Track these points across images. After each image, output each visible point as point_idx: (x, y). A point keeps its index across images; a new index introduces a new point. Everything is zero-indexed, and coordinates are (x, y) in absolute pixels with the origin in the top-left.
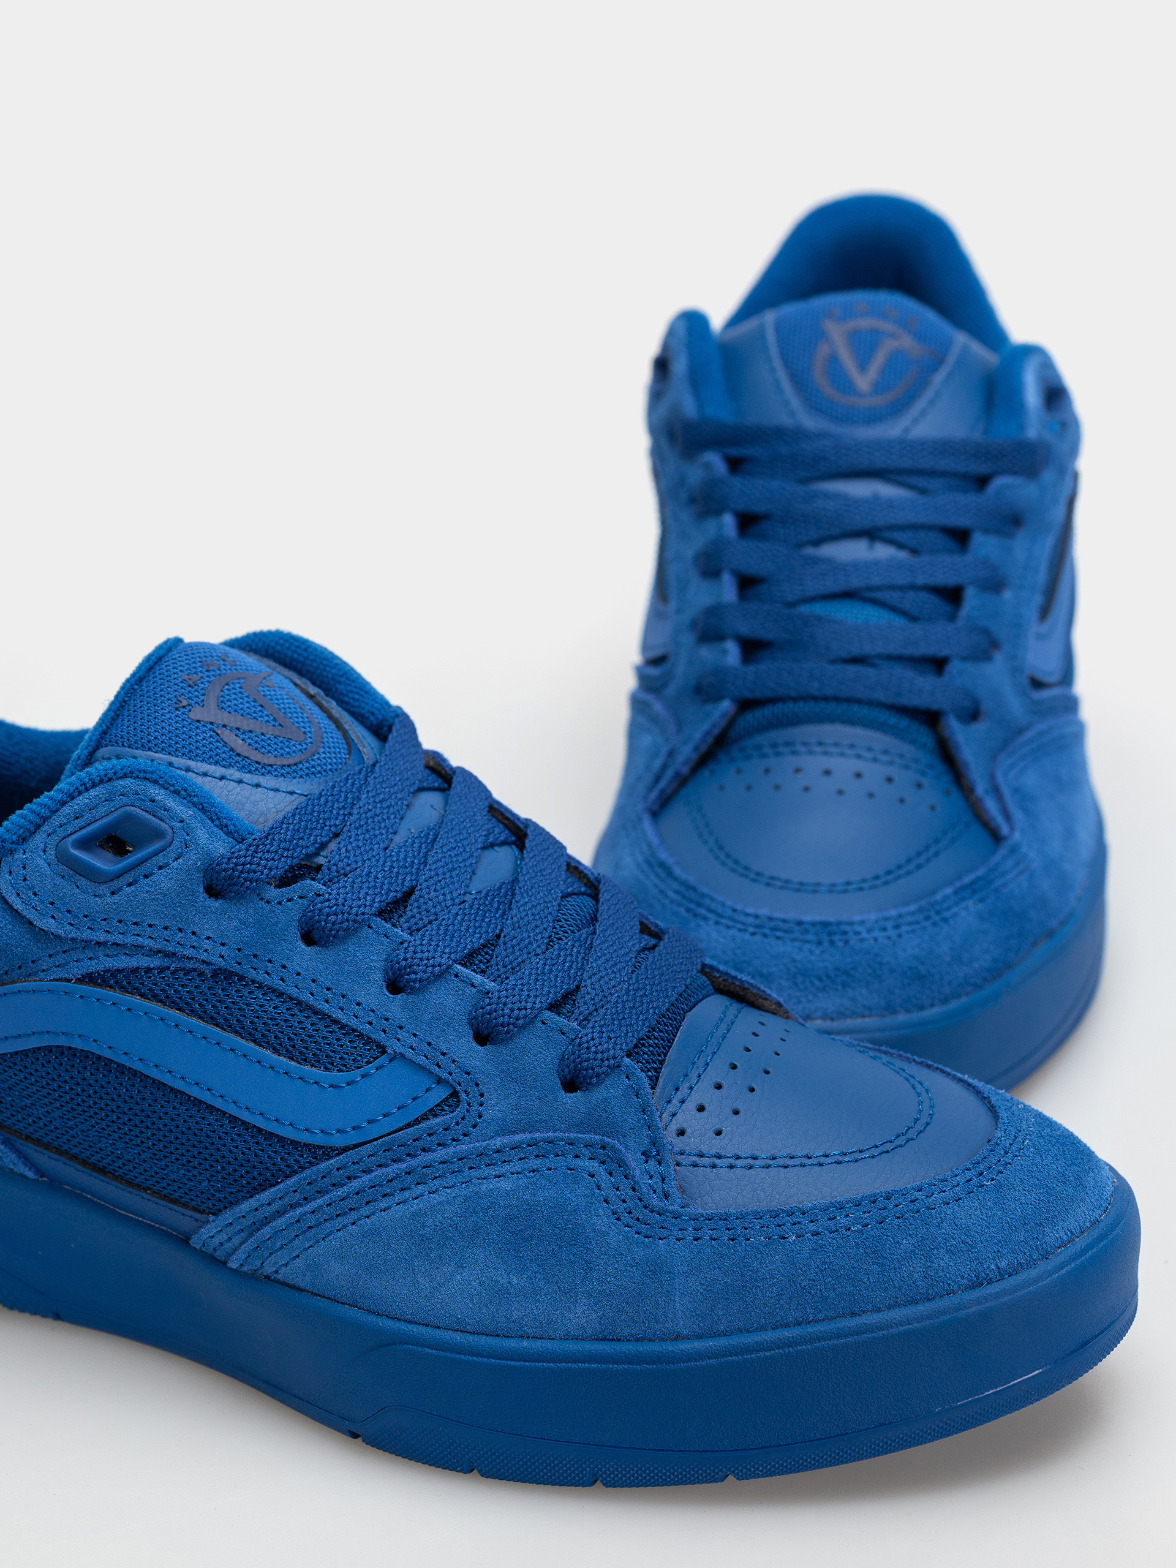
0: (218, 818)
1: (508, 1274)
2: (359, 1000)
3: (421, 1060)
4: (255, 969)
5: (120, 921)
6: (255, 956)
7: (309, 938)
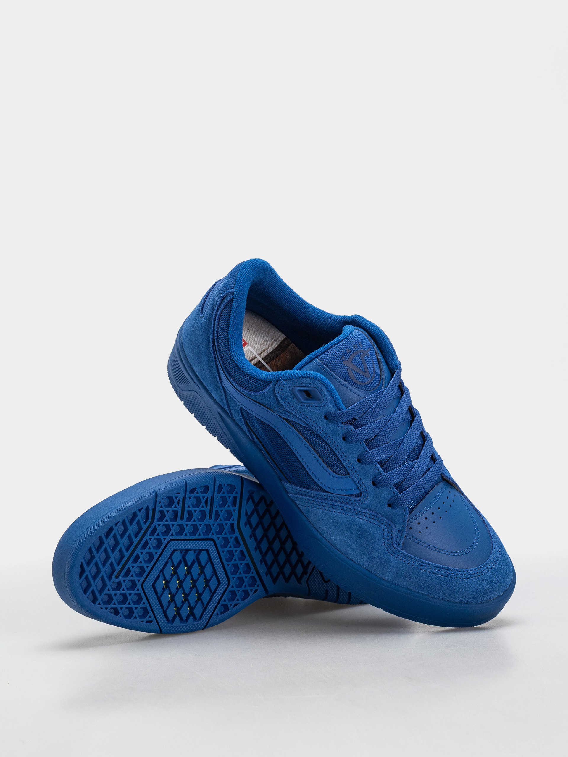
0: (336, 402)
1: (352, 543)
2: (349, 460)
3: (357, 482)
4: (327, 439)
5: (300, 412)
6: (329, 437)
7: (344, 439)
